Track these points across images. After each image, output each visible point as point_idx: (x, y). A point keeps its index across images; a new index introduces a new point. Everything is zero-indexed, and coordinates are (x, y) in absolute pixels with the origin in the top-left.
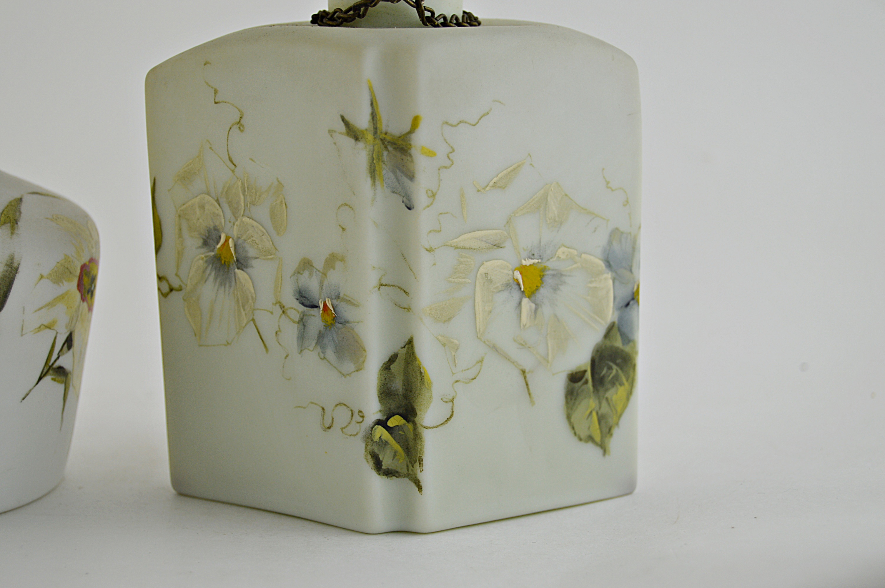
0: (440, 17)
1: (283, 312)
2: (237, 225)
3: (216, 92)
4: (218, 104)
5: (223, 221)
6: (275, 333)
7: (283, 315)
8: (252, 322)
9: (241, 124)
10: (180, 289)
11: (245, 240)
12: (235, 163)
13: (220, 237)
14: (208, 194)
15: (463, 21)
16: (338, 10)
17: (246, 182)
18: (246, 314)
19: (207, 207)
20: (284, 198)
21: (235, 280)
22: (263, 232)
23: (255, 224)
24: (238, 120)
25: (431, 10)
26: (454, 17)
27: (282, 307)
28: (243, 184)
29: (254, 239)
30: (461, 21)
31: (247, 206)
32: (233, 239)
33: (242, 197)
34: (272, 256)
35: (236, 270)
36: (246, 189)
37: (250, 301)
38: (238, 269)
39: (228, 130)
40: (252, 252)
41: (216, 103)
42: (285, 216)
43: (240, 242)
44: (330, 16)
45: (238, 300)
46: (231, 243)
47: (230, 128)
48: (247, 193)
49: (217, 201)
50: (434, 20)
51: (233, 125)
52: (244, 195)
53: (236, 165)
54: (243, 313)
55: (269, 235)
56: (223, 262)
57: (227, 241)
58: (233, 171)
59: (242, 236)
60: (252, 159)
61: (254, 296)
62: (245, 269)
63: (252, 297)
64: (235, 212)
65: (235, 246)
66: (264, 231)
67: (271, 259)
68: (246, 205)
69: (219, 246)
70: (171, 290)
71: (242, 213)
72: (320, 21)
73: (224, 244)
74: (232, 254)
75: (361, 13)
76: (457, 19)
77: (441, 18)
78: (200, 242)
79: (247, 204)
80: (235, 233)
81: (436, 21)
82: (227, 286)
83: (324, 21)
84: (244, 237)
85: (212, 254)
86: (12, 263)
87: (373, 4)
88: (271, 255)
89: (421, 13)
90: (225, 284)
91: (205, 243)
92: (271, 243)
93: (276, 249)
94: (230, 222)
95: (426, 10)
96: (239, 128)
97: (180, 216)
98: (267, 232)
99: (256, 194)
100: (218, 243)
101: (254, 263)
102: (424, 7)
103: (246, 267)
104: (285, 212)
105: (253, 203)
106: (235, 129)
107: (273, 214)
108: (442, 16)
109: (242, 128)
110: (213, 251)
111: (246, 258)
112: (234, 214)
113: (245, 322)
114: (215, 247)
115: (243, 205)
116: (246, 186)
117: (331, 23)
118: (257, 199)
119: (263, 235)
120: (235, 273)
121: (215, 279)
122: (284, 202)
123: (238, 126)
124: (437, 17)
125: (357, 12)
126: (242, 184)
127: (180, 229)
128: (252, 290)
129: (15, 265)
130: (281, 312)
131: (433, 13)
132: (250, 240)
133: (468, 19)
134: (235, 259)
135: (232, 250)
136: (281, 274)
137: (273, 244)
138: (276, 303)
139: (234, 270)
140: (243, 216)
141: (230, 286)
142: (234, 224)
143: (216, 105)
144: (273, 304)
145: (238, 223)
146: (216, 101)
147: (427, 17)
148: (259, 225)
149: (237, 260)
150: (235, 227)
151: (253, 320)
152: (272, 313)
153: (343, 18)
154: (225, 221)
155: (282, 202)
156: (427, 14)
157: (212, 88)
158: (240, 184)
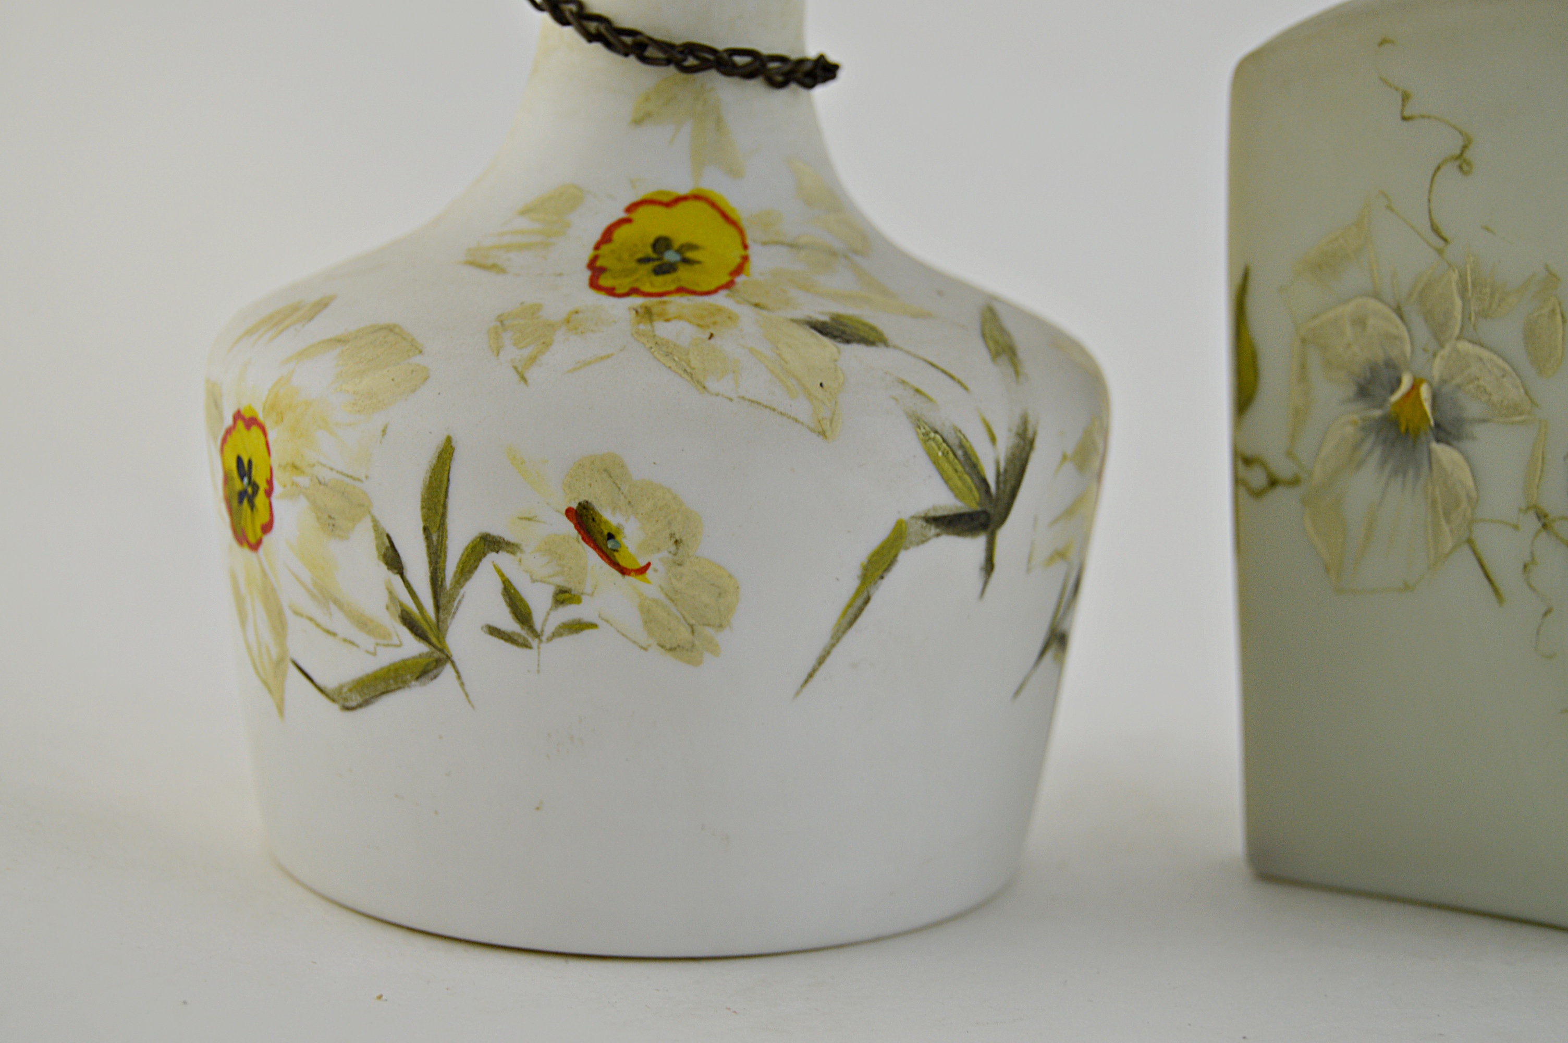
1: (1544, 526)
2: (1442, 358)
3: (1405, 98)
4: (1411, 123)
5: (1408, 349)
6: (1521, 567)
7: (1544, 534)
8: (1466, 549)
9: (1465, 161)
10: (1295, 482)
11: (1459, 387)
12: (1444, 234)
13: (1399, 381)
14: (1377, 296)
17: (1469, 272)
18: (1451, 531)
19: (1371, 322)
20: (1560, 304)
21: (1430, 463)
22: (1504, 370)
23: (1485, 354)
24: (1458, 152)
27: (1541, 516)
28: (1462, 277)
29: (1482, 383)
31: (1470, 319)
32: (1430, 385)
33: (1458, 302)
34: (1523, 418)
35: (1435, 446)
36: (1470, 286)
37: (1464, 504)
38: (1438, 441)
39: (1431, 172)
40: (1473, 409)
41: (1406, 119)
42: (1560, 340)
43: (1446, 389)
45: (1434, 502)
46: (1425, 392)
47: (1439, 168)
48: (1470, 295)
49: (1399, 311)
51: (1445, 161)
52: (1463, 297)
53: (1449, 239)
54: (1446, 528)
55: (1518, 375)
56: (1403, 429)
57: (1415, 387)
58: (1440, 252)
59: (1452, 378)
60: (1486, 229)
61: (1474, 494)
62: (1455, 443)
63: (1468, 496)
64: (1439, 334)
65: (1435, 397)
66: (1507, 367)
67: (1522, 422)
68: (1466, 316)
69: (1396, 397)
70: (1273, 482)
71: (1457, 331)
73: (1407, 395)
74: (1425, 414)
78: (1351, 390)
79: (1470, 314)
80: (1437, 370)
82: (1411, 473)
84: (1458, 380)
85: (1377, 413)
86: (1025, 430)
88: (1521, 414)
90: (1405, 474)
91: (1364, 392)
92: (1522, 391)
93: (1533, 402)
94: (1425, 350)
96: (1460, 167)
97: (1304, 341)
98: (1514, 370)
99: (1492, 295)
100: (1393, 391)
101: (1478, 430)
103: (1459, 438)
104: (1560, 331)
105: (1484, 314)
106: (1450, 170)
107: (1530, 335)
109: (1465, 167)
110: (1380, 406)
111: (1460, 422)
112: (1436, 337)
113: (1450, 544)
114: (1385, 400)
115: (1459, 317)
116: (1469, 280)
118: (1494, 306)
119: (1503, 376)
120: (1430, 452)
121: (1383, 462)
122: (1558, 311)
123: (1458, 163)
126: (1460, 276)
127: (1303, 367)
128: (1470, 483)
129: (1030, 434)
130: (1539, 526)
132: (1471, 386)
134: (1432, 422)
135: (1427, 407)
136: (1543, 452)
137: (1526, 393)
138: (1528, 508)
139: (1429, 442)
140: (1458, 338)
141: (1417, 476)
142: (1435, 355)
143: (1405, 124)
144: (1520, 510)
145: (1445, 352)
146: (1406, 114)
148: (1495, 357)
149: (1438, 425)
150: (1438, 360)
151: (1470, 542)
152: (1516, 528)
154: (1413, 352)
155: (1553, 311)
157: (1397, 89)
158: (1455, 276)
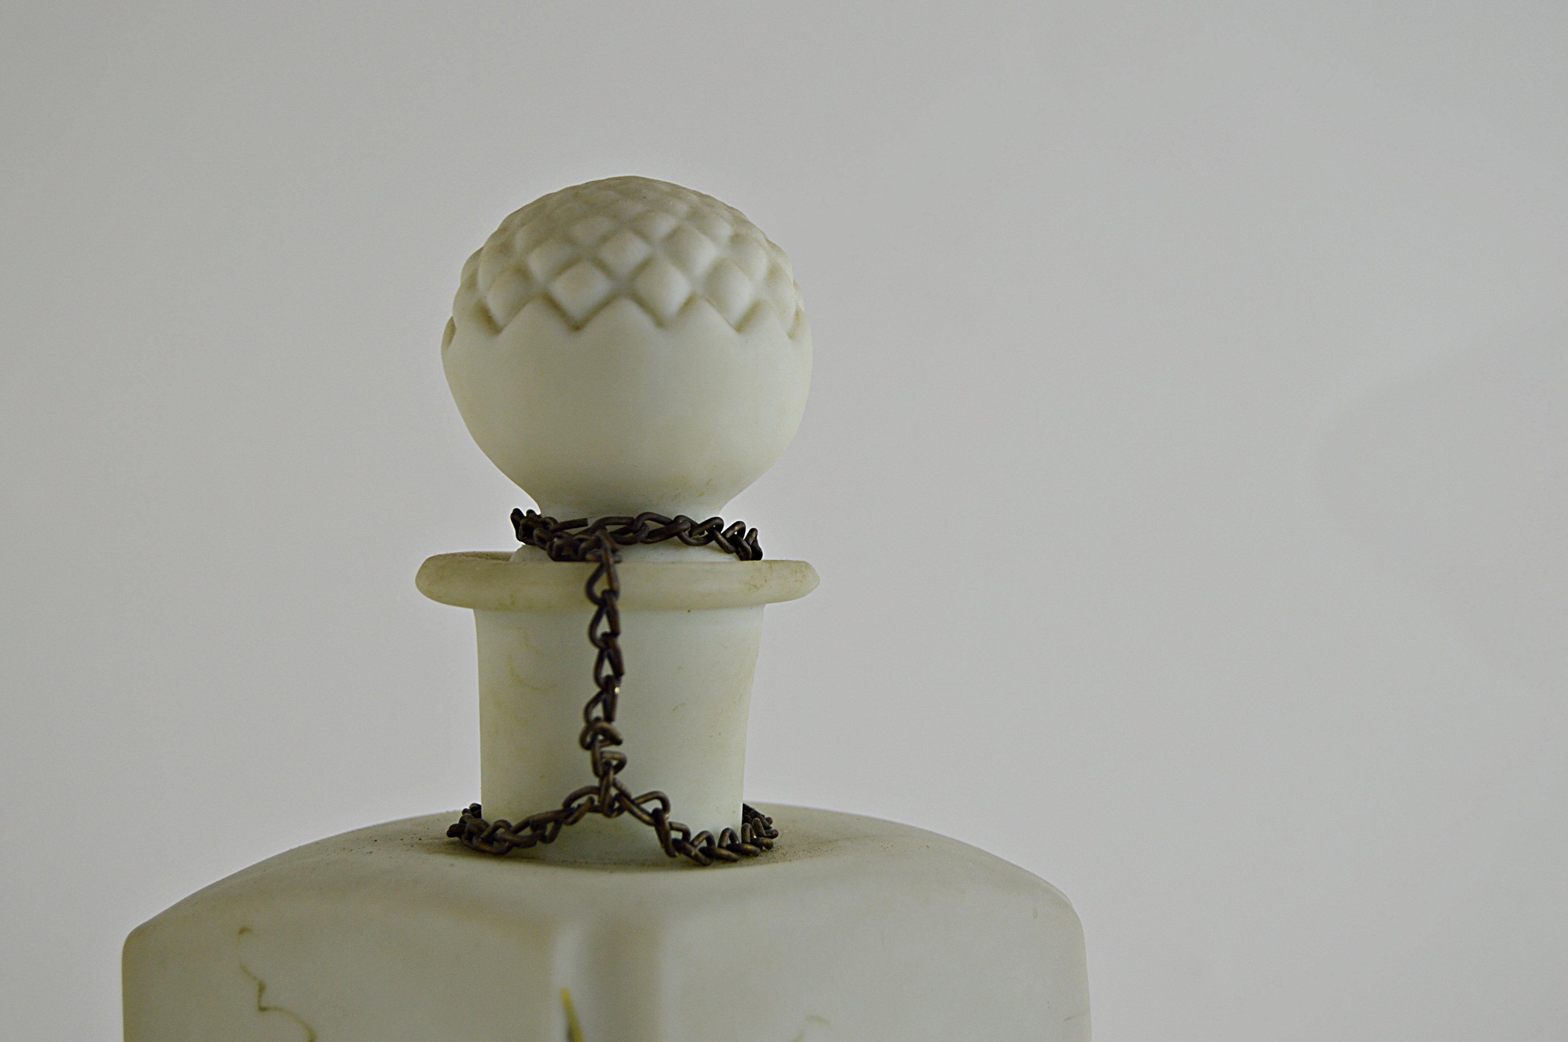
0: (701, 839)
3: (262, 988)
4: (266, 1013)
15: (744, 841)
16: (502, 824)
25: (683, 827)
26: (728, 834)
30: (739, 840)
41: (262, 1009)
44: (485, 834)
50: (688, 846)
72: (466, 839)
75: (547, 833)
76: (732, 837)
77: (702, 841)
81: (692, 849)
83: (474, 841)
87: (571, 819)
89: (663, 835)
95: (672, 828)
102: (670, 824)
108: (704, 836)
117: (486, 847)
124: (694, 840)
125: (538, 832)
131: (686, 833)
133: (753, 832)
143: (262, 1013)
146: (264, 1004)
147: (675, 841)
153: (510, 841)
156: (676, 835)
157: (254, 979)
